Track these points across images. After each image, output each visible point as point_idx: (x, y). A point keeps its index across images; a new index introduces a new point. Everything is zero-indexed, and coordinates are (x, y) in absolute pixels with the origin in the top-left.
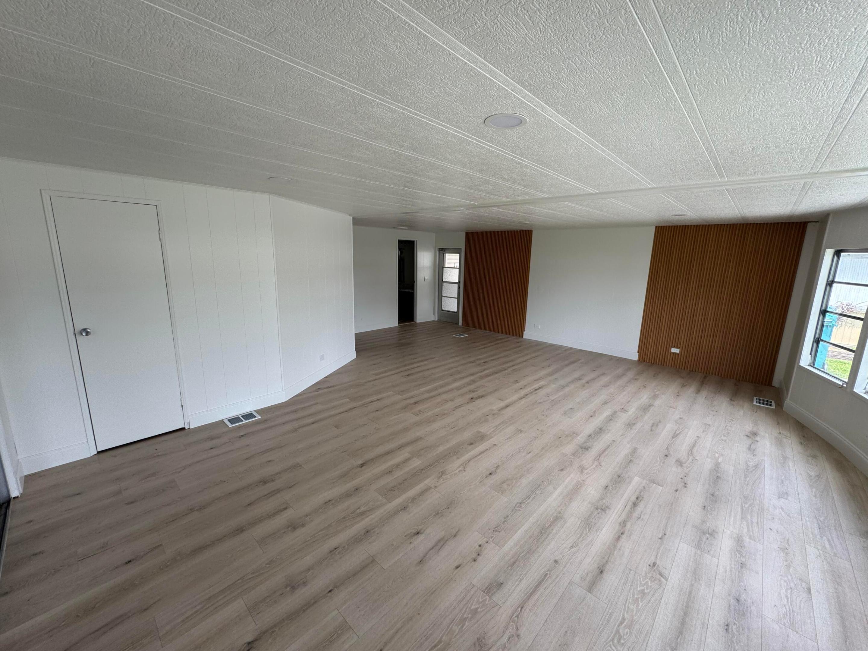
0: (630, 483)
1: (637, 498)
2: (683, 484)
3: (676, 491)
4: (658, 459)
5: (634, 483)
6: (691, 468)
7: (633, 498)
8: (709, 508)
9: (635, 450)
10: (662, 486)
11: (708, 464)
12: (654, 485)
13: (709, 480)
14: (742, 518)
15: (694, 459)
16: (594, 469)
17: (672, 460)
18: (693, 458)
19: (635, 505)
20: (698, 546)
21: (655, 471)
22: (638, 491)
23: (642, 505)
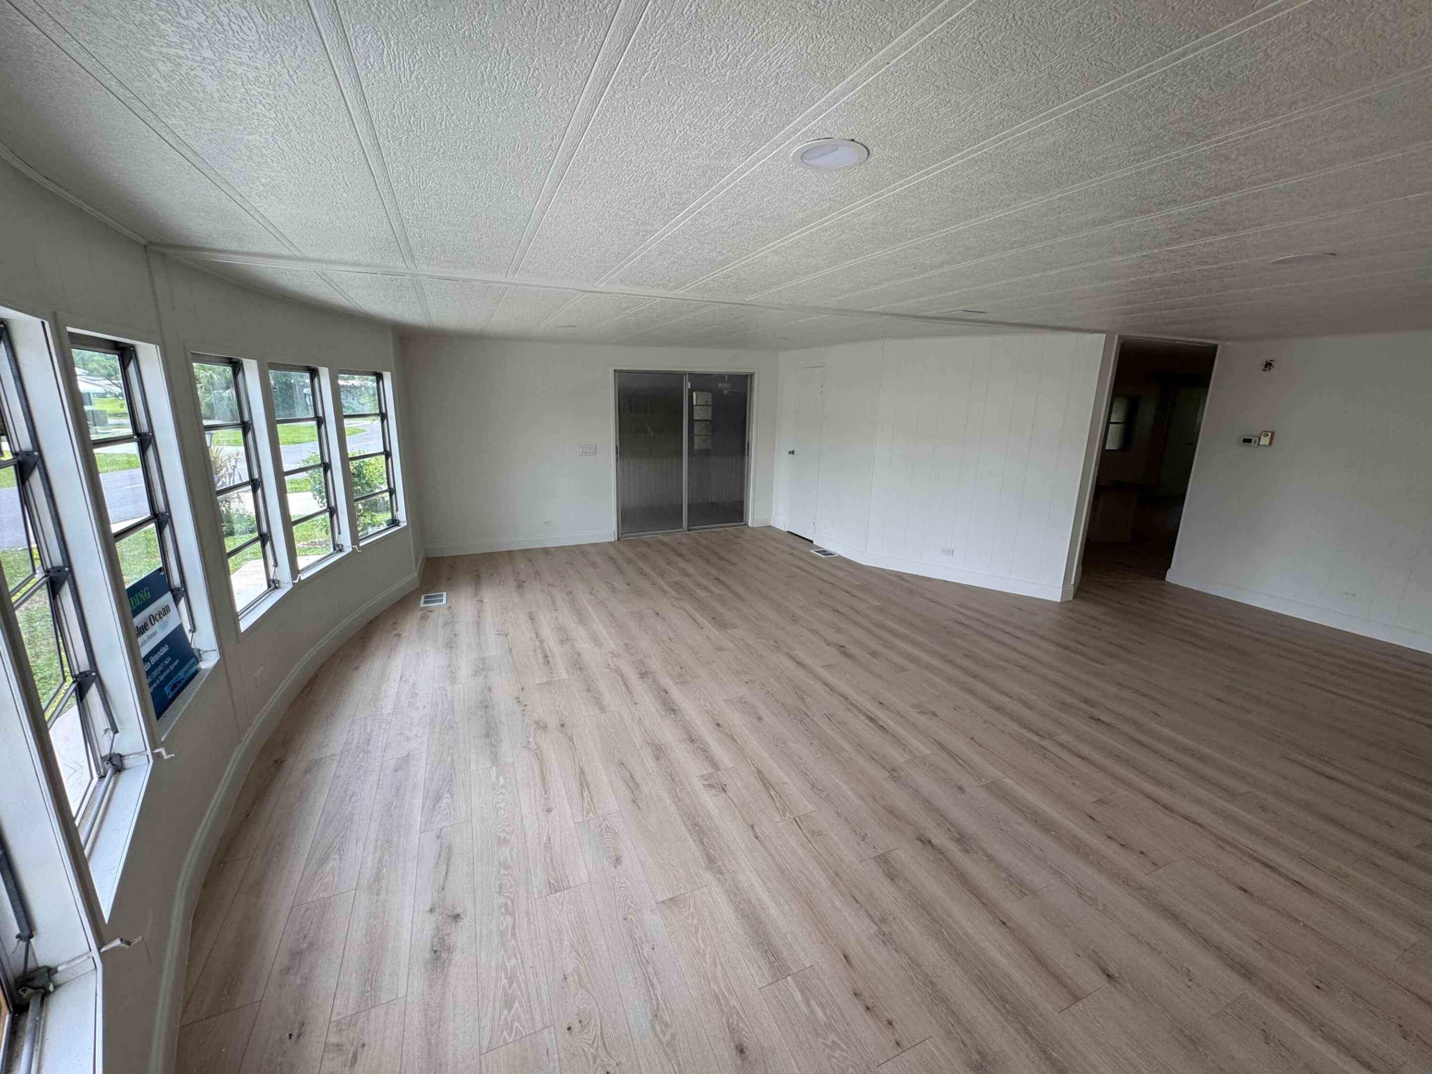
0: (567, 669)
1: (548, 662)
2: (521, 700)
3: (522, 689)
4: (566, 713)
5: (563, 671)
6: (524, 728)
7: (551, 660)
8: (486, 691)
9: (602, 709)
10: (538, 685)
11: (506, 750)
12: (545, 681)
13: (496, 724)
14: (452, 701)
15: (527, 746)
16: (607, 662)
17: (552, 722)
18: (530, 747)
19: (546, 657)
20: (483, 660)
21: (557, 696)
22: (553, 667)
23: (541, 660)
